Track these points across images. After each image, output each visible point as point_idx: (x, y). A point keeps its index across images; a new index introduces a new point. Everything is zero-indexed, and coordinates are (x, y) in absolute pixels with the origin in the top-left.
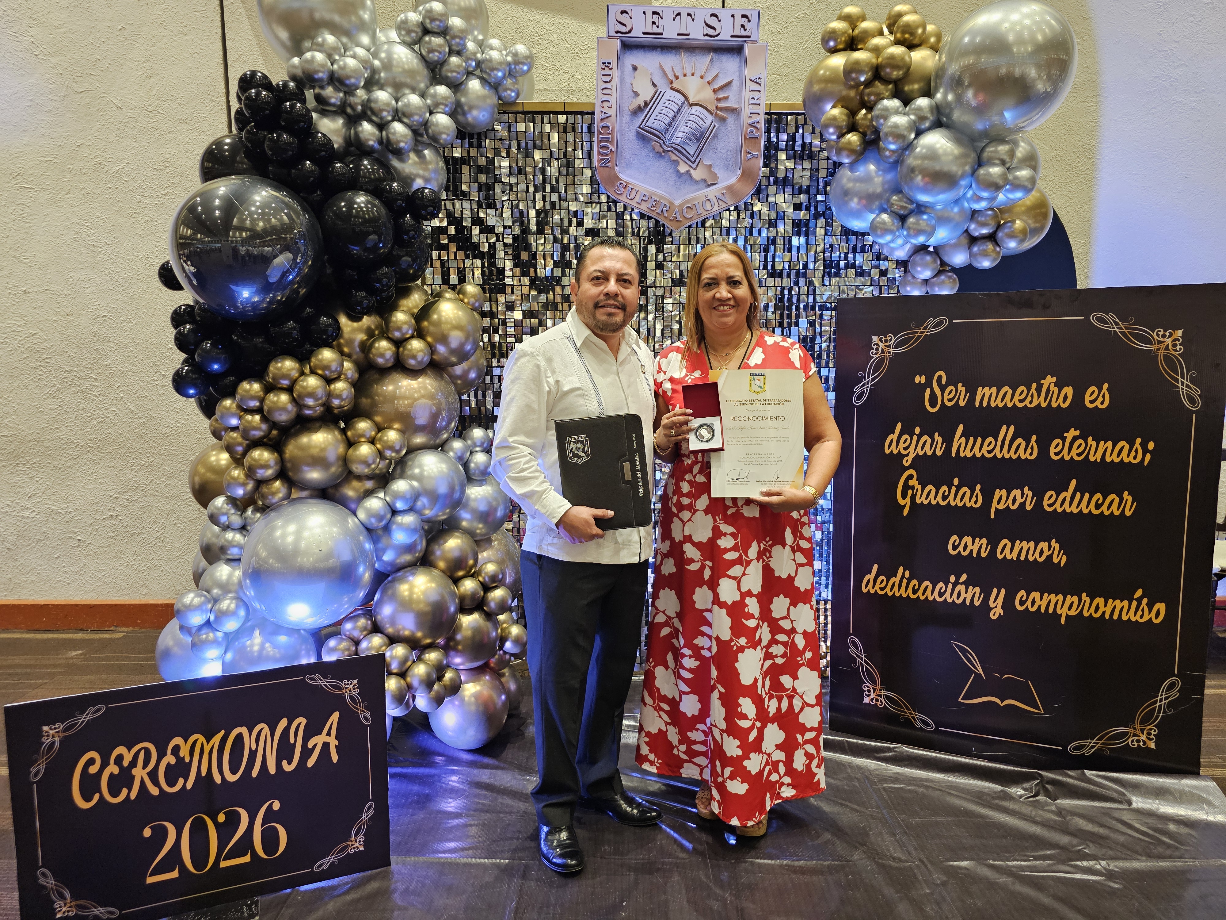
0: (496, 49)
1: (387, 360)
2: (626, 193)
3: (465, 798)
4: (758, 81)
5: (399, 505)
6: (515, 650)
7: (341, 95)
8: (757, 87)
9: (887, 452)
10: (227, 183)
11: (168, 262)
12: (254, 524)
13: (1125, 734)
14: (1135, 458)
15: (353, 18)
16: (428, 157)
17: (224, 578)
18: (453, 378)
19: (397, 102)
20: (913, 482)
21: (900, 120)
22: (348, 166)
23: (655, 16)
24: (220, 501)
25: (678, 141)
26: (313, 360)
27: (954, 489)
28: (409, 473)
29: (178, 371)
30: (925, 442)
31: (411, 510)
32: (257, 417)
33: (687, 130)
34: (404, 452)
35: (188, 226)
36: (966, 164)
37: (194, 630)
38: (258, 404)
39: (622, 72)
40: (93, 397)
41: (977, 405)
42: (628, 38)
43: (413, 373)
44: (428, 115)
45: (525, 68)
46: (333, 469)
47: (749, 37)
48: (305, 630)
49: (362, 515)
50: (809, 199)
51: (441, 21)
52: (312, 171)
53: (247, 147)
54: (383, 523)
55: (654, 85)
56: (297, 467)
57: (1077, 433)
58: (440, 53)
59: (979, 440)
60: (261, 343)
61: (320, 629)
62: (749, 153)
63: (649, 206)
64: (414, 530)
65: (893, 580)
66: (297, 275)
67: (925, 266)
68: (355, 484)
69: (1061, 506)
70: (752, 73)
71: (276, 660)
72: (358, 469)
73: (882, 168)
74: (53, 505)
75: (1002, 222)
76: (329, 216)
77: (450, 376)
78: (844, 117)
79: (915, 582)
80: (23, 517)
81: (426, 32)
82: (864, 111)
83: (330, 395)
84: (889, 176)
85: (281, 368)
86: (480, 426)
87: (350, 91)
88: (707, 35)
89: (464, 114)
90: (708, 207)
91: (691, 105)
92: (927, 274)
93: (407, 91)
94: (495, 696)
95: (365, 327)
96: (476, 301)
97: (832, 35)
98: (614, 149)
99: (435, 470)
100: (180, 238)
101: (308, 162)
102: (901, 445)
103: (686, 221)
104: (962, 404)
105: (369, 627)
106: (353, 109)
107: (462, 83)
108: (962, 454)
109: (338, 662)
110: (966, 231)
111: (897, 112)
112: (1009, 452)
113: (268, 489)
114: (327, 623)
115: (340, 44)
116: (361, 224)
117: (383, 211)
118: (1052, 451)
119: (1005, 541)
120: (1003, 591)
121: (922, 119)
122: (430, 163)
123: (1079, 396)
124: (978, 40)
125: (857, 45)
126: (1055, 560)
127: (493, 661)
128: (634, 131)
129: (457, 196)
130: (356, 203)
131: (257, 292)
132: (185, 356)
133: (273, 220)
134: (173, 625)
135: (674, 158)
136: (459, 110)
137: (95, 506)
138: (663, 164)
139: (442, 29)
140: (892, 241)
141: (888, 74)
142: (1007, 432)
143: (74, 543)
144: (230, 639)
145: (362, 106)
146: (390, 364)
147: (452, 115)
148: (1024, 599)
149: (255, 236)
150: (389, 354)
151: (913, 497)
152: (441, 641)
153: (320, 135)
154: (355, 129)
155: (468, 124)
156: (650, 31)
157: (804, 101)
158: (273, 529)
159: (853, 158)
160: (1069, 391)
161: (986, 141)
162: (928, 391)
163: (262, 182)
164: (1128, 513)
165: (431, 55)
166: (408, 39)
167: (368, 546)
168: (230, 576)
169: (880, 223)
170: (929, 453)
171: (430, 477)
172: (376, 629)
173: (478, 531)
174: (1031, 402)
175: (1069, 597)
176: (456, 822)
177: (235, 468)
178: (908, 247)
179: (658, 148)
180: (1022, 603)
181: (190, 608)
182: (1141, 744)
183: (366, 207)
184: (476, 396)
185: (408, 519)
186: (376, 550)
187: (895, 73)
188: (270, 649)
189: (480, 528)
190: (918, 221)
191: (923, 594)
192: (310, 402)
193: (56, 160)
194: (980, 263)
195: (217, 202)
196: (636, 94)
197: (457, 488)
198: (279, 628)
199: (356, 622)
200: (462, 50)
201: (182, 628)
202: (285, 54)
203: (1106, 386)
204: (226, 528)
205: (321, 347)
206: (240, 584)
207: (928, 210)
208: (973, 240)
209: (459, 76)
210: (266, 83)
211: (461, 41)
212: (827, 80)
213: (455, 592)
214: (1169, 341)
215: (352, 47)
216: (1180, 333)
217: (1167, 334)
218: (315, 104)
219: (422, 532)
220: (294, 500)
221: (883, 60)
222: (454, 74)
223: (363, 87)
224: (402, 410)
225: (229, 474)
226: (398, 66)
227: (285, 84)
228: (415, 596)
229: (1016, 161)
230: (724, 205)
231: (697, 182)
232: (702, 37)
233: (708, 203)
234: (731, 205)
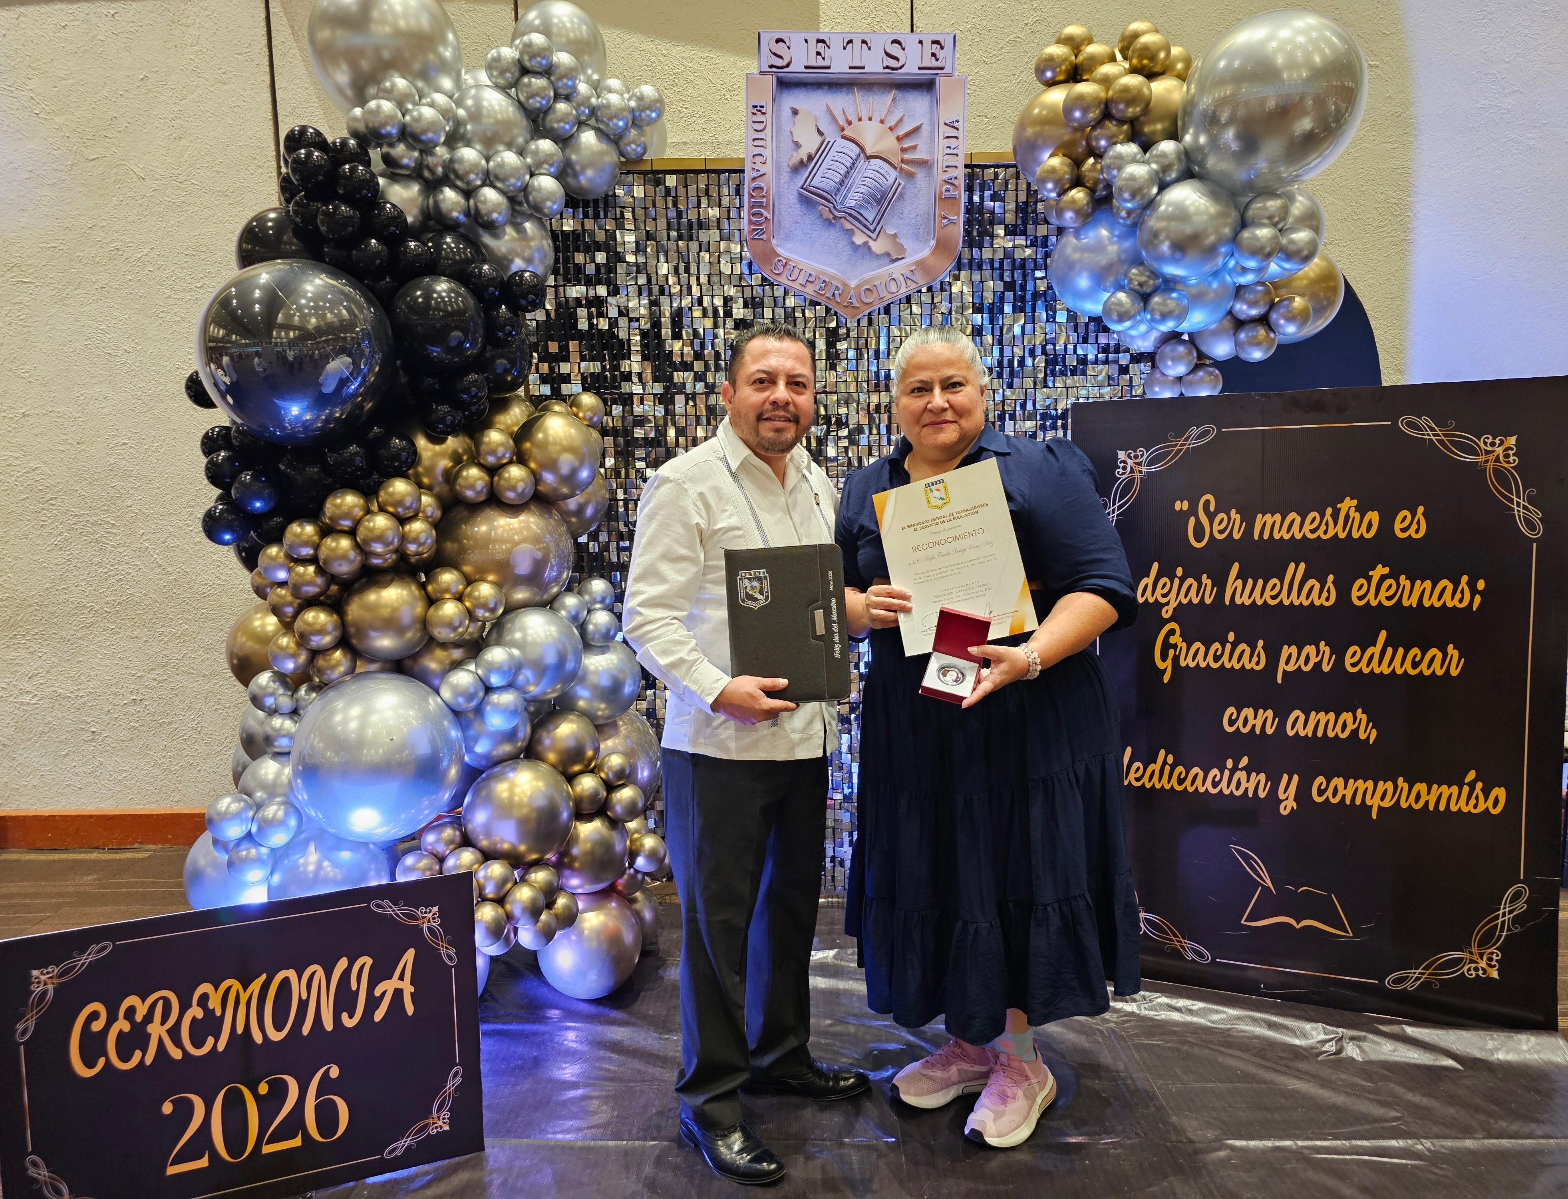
0: (616, 92)
1: (478, 493)
2: (786, 273)
3: (587, 1060)
4: (955, 125)
5: (495, 680)
6: (650, 869)
7: (416, 154)
8: (953, 133)
10: (270, 269)
11: (197, 372)
12: (306, 706)
13: (1459, 961)
14: (1461, 601)
15: (431, 57)
16: (529, 232)
17: (271, 777)
18: (565, 515)
19: (488, 161)
20: (1175, 639)
21: (1139, 171)
22: (426, 245)
23: (820, 44)
24: (264, 678)
25: (853, 204)
26: (382, 494)
27: (1228, 647)
28: (508, 638)
29: (210, 511)
30: (1190, 586)
31: (510, 686)
32: (311, 569)
33: (863, 189)
34: (501, 611)
35: (219, 325)
36: (1225, 225)
37: (231, 846)
38: (311, 552)
39: (778, 117)
40: (110, 548)
41: (1256, 537)
42: (784, 74)
43: (513, 509)
44: (528, 177)
45: (654, 115)
46: (409, 635)
47: (942, 68)
48: (374, 844)
49: (446, 693)
50: (1025, 276)
51: (543, 58)
52: (378, 252)
53: (296, 224)
54: (474, 703)
55: (820, 133)
56: (362, 632)
57: (1386, 570)
58: (543, 98)
59: (1260, 582)
60: (316, 473)
61: (396, 842)
62: (945, 218)
64: (514, 713)
65: (1152, 767)
66: (360, 386)
67: (1178, 359)
68: (439, 653)
69: (1368, 665)
70: (946, 115)
71: (335, 882)
72: (442, 633)
73: (1117, 233)
75: (1277, 300)
76: (401, 308)
77: (561, 513)
78: (1066, 169)
79: (1180, 769)
80: (22, 703)
81: (525, 71)
82: (1091, 160)
83: (404, 538)
84: (1127, 244)
85: (341, 505)
86: (602, 576)
87: (427, 149)
88: (887, 67)
89: (576, 175)
90: (893, 288)
91: (869, 158)
92: (1181, 369)
93: (501, 148)
94: (623, 930)
95: (450, 451)
96: (595, 415)
97: (1050, 62)
98: (769, 217)
99: (542, 634)
100: (210, 341)
101: (374, 241)
102: (1159, 592)
103: (866, 307)
104: (1237, 536)
105: (458, 839)
106: (432, 171)
107: (572, 136)
108: (1238, 601)
111: (1134, 161)
112: (1298, 597)
113: (326, 661)
114: (403, 834)
115: (413, 90)
116: (442, 318)
117: (471, 301)
118: (1355, 594)
119: (1297, 713)
120: (1296, 778)
121: (1165, 168)
122: (533, 239)
123: (1387, 523)
124: (1237, 64)
125: (1081, 75)
126: (1363, 736)
127: (621, 882)
128: (795, 193)
129: (569, 281)
130: (435, 291)
131: (307, 409)
132: (218, 492)
133: (329, 315)
134: (205, 839)
135: (848, 226)
136: (569, 170)
137: (113, 688)
138: (832, 235)
139: (545, 68)
140: (1133, 327)
141: (1120, 111)
142: (1295, 571)
143: (87, 736)
144: (278, 857)
145: (443, 168)
146: (482, 498)
147: (559, 177)
148: (1323, 787)
149: (305, 335)
150: (480, 485)
151: (1176, 659)
152: (551, 856)
153: (389, 205)
154: (434, 197)
155: (582, 188)
156: (814, 64)
157: (1015, 149)
158: (332, 713)
159: (1080, 220)
160: (1374, 516)
161: (1251, 195)
162: (1192, 520)
163: (314, 268)
164: (1454, 673)
165: (531, 101)
166: (501, 81)
167: (454, 734)
168: (278, 774)
169: (1116, 304)
170: (1196, 601)
171: (535, 644)
172: (466, 841)
173: (600, 713)
174: (1325, 532)
175: (1381, 783)
176: (572, 1094)
177: (284, 635)
178: (1154, 336)
179: (827, 215)
180: (1321, 793)
181: (223, 817)
182: (1481, 972)
183: (450, 298)
185: (507, 698)
186: (465, 738)
187: (1130, 110)
188: (329, 869)
189: (602, 709)
190: (1165, 300)
191: (1192, 785)
192: (378, 548)
193: (62, 247)
194: (1249, 354)
195: (257, 294)
196: (797, 145)
197: (570, 657)
198: (341, 842)
199: (441, 832)
200: (571, 94)
201: (216, 842)
202: (346, 104)
203: (1421, 509)
204: (273, 712)
205: (393, 477)
206: (290, 783)
207: (1179, 287)
208: (1239, 324)
209: (567, 127)
210: (320, 142)
211: (570, 83)
212: (1044, 121)
213: (568, 793)
214: (1499, 450)
215: (429, 93)
216: (1512, 440)
217: (1497, 441)
218: (382, 166)
219: (526, 714)
220: (360, 674)
221: (1114, 93)
222: (562, 124)
223: (444, 143)
224: (499, 557)
225: (276, 643)
226: (489, 116)
227: (344, 142)
228: (516, 798)
229: (1291, 220)
230: (914, 286)
231: (878, 256)
232: (881, 70)
233: (893, 283)
234: (923, 286)
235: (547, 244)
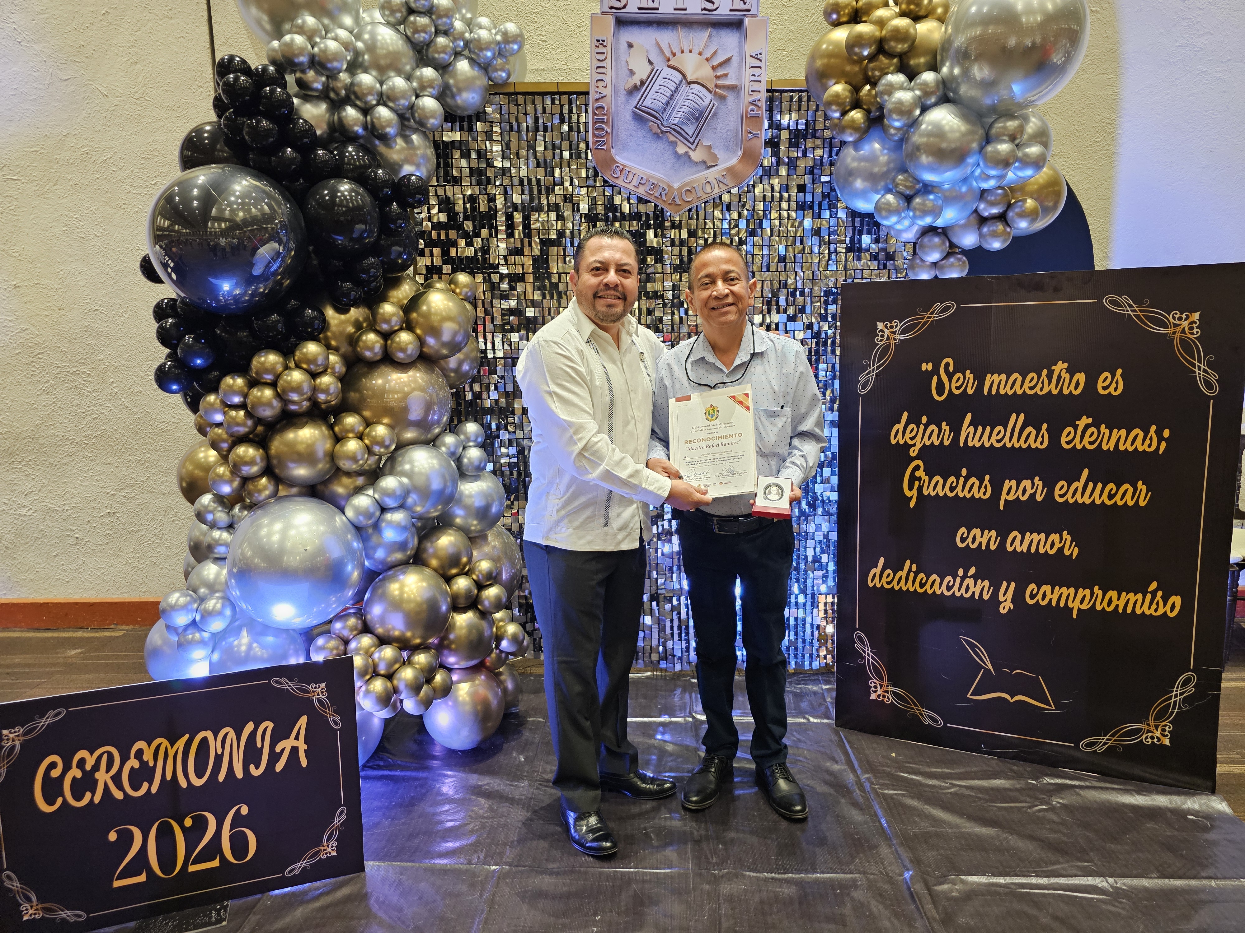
0: (486, 28)
1: (375, 354)
2: (623, 176)
4: (759, 57)
5: (390, 503)
6: (512, 649)
7: (324, 79)
8: (758, 63)
9: (893, 442)
10: (206, 171)
11: (148, 256)
12: (240, 521)
13: (1138, 731)
14: (1150, 446)
16: (416, 142)
17: (212, 577)
18: (446, 372)
19: (381, 85)
20: (920, 473)
21: (905, 96)
22: (332, 153)
24: (206, 499)
25: (676, 121)
26: (298, 353)
27: (962, 480)
28: (399, 469)
29: (160, 366)
30: (932, 431)
31: (402, 506)
32: (242, 413)
33: (685, 109)
34: (393, 447)
35: (165, 217)
36: (973, 141)
37: (180, 630)
38: (242, 399)
39: (617, 50)
40: (87, 393)
41: (986, 393)
42: (622, 14)
43: (403, 366)
44: (414, 98)
45: (516, 47)
46: (320, 466)
47: (749, 10)
48: (294, 630)
49: (349, 512)
50: (813, 180)
52: (294, 159)
53: (226, 135)
54: (372, 521)
55: (650, 62)
56: (282, 463)
57: (1090, 421)
58: (426, 33)
59: (988, 429)
60: (245, 336)
61: (312, 628)
62: (750, 133)
63: (647, 190)
64: (405, 528)
65: (899, 573)
66: (280, 267)
67: (933, 248)
68: (346, 480)
69: (1073, 496)
70: (752, 49)
71: (264, 660)
72: (346, 465)
73: (887, 146)
74: (49, 502)
75: (1013, 201)
76: (311, 205)
77: (443, 370)
78: (847, 94)
79: (922, 575)
80: (20, 515)
81: (411, 11)
82: (868, 87)
83: (315, 389)
84: (894, 155)
85: (265, 362)
86: (475, 419)
87: (332, 75)
88: (705, 9)
89: (453, 97)
90: (708, 190)
91: (690, 83)
92: (935, 256)
93: (392, 74)
94: (490, 696)
95: (353, 319)
96: (468, 291)
97: (835, 7)
98: (609, 131)
99: (426, 466)
100: (158, 230)
101: (289, 149)
102: (908, 435)
103: (686, 205)
104: (970, 392)
105: (360, 626)
106: (337, 94)
107: (450, 64)
108: (970, 444)
109: (326, 662)
110: (976, 211)
111: (901, 88)
112: (1018, 441)
113: (256, 486)
114: (315, 622)
115: (321, 26)
116: (344, 212)
117: (368, 199)
118: (1064, 439)
119: (1015, 533)
120: (1013, 585)
121: (926, 94)
122: (418, 148)
123: (1091, 382)
124: (985, 10)
125: (861, 18)
126: (1067, 552)
127: (489, 660)
128: (630, 112)
129: (448, 182)
130: (339, 191)
131: (237, 285)
132: (167, 351)
133: (253, 210)
134: (160, 625)
135: (672, 139)
136: (447, 92)
137: (92, 504)
138: (659, 147)
139: (427, 8)
140: (898, 222)
141: (892, 47)
142: (1016, 420)
143: (72, 541)
144: (217, 639)
145: (345, 90)
146: (378, 358)
147: (439, 98)
148: (1034, 592)
149: (234, 226)
150: (377, 347)
151: (920, 489)
152: (433, 640)
153: (301, 121)
154: (339, 114)
155: (458, 107)
156: (646, 6)
157: (806, 77)
158: (260, 527)
159: (857, 136)
160: (1081, 377)
161: (994, 117)
162: (935, 378)
163: (242, 171)
164: (1142, 503)
165: (416, 36)
166: (392, 19)
167: (355, 544)
168: (218, 575)
169: (885, 204)
170: (937, 443)
171: (420, 473)
172: (366, 629)
173: (473, 528)
174: (1041, 389)
175: (1081, 590)
177: (221, 465)
178: (915, 228)
179: (656, 129)
180: (1032, 597)
181: (174, 608)
182: (1156, 740)
183: (351, 196)
184: (471, 389)
185: (398, 517)
186: (365, 548)
187: (900, 46)
188: (257, 649)
189: (474, 524)
190: (924, 201)
191: (931, 588)
192: (295, 397)
193: (42, 151)
194: (990, 244)
195: (195, 192)
196: (632, 73)
197: (449, 484)
198: (266, 628)
199: (346, 621)
200: (449, 29)
201: (168, 627)
202: (266, 38)
203: (1119, 371)
204: (213, 526)
205: (306, 340)
206: (226, 583)
207: (936, 190)
208: (983, 221)
209: (447, 57)
210: (245, 68)
211: (448, 21)
212: (830, 55)
213: (447, 591)
214: (1185, 324)
215: (334, 29)
216: (1196, 316)
217: (1184, 316)
218: (296, 89)
219: (413, 529)
220: (281, 497)
221: (887, 32)
222: (442, 55)
223: (346, 70)
224: (392, 404)
225: (214, 472)
226: (382, 48)
227: (265, 69)
228: (405, 595)
229: (1025, 137)
230: (725, 188)
231: (696, 163)
232: (700, 12)
233: (708, 185)
234: (733, 187)
235: (430, 152)
